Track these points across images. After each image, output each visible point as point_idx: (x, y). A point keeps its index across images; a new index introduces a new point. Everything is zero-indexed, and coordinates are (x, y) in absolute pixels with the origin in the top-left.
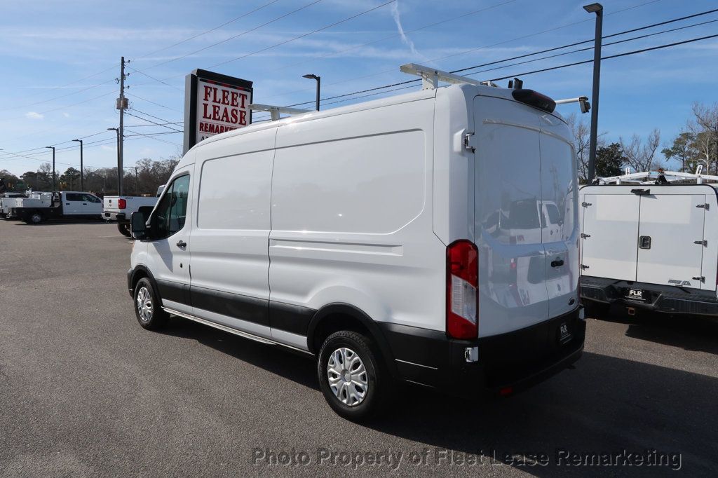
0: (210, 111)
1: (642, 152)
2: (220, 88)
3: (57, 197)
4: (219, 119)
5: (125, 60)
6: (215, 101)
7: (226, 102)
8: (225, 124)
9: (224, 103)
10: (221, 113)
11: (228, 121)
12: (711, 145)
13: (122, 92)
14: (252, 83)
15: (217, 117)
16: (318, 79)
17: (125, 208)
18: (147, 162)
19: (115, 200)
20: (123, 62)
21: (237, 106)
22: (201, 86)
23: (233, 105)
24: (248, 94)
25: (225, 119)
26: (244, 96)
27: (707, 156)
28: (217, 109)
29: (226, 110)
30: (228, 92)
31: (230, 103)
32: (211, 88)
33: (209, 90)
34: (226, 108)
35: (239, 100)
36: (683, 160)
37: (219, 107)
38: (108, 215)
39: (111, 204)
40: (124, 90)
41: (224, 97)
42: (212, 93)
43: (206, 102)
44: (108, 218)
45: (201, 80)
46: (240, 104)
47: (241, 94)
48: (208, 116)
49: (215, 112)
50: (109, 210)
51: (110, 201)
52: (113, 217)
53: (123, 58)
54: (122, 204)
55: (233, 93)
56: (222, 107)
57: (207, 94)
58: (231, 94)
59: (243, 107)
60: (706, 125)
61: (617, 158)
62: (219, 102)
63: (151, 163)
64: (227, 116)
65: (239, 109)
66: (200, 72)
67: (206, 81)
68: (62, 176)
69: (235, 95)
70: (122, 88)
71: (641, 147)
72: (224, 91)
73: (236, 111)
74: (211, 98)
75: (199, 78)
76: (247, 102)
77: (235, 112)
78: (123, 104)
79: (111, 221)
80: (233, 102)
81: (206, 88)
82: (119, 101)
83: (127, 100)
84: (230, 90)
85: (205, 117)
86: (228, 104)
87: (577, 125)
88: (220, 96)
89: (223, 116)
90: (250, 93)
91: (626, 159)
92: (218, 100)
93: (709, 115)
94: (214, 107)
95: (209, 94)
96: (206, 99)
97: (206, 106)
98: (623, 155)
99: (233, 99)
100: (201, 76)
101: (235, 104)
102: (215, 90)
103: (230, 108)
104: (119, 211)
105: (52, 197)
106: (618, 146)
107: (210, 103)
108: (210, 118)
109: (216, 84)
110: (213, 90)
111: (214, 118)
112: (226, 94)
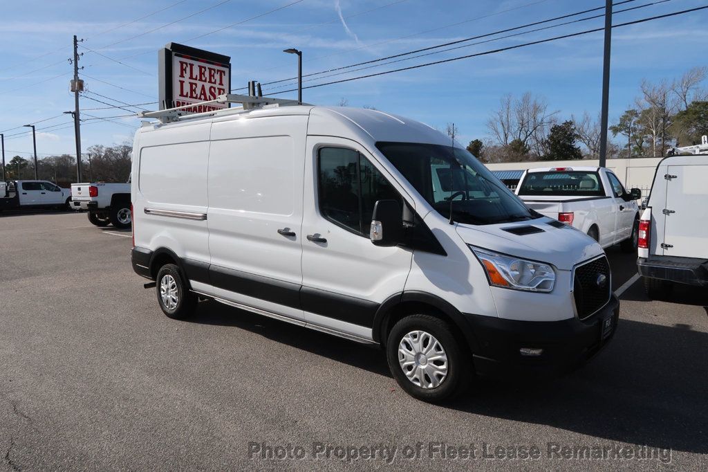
0: (187, 89)
1: (592, 130)
2: (196, 64)
3: (11, 187)
4: (196, 98)
5: (78, 39)
6: (191, 77)
7: (204, 79)
8: (203, 103)
9: (201, 80)
10: (198, 91)
11: (206, 99)
12: (657, 121)
13: (76, 73)
14: (229, 58)
15: (194, 95)
16: (300, 54)
17: (97, 195)
18: (99, 148)
19: (86, 187)
20: (76, 41)
21: (215, 83)
22: (176, 61)
23: (210, 82)
24: (226, 70)
25: (203, 97)
26: (222, 73)
27: (654, 132)
28: (194, 86)
29: (203, 88)
30: (205, 68)
31: (208, 80)
32: (186, 64)
33: (185, 65)
34: (203, 86)
35: (217, 77)
36: (629, 136)
37: (196, 84)
38: (77, 203)
39: (80, 192)
40: (79, 71)
41: (201, 74)
42: (188, 69)
43: (182, 79)
44: (78, 207)
45: (176, 55)
46: (218, 82)
47: (218, 71)
48: (185, 94)
49: (192, 90)
50: (79, 199)
51: (79, 189)
52: (84, 205)
53: (75, 37)
54: (94, 192)
55: (210, 69)
56: (200, 84)
57: (183, 70)
58: (208, 70)
59: (221, 84)
60: (653, 101)
61: (569, 135)
62: (196, 79)
63: (104, 149)
64: (205, 94)
65: (217, 86)
66: (174, 46)
67: (181, 56)
68: (8, 165)
69: (213, 72)
70: (76, 68)
71: (592, 124)
72: (201, 67)
73: (215, 89)
74: (187, 75)
75: (174, 53)
76: (225, 79)
77: (213, 90)
78: (78, 86)
79: (81, 211)
80: (210, 79)
81: (182, 63)
82: (73, 83)
83: (82, 81)
84: (207, 66)
85: (182, 95)
86: (205, 81)
87: (532, 103)
88: (196, 72)
89: (201, 94)
90: (228, 69)
91: (578, 137)
92: (194, 77)
93: (656, 92)
94: (191, 84)
95: (185, 70)
96: (182, 76)
97: (182, 83)
98: (576, 132)
99: (211, 76)
100: (176, 50)
101: (213, 81)
102: (192, 65)
103: (207, 86)
104: (90, 199)
105: (6, 187)
106: (571, 123)
107: (187, 79)
108: (187, 96)
109: (192, 59)
110: (189, 66)
111: (191, 97)
112: (203, 69)
